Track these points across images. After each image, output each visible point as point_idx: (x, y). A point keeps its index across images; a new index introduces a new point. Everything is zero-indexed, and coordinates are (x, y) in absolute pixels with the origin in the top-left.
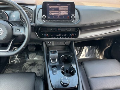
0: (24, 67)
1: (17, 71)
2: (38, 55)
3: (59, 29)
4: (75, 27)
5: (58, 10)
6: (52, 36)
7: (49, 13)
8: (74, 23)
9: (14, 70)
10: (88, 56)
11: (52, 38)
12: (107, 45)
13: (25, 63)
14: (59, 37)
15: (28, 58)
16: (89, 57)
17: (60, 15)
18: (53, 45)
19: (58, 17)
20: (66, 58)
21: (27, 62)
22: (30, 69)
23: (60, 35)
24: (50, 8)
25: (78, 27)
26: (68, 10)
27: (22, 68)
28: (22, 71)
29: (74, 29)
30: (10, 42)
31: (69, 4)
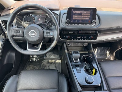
0: (43, 64)
1: (37, 68)
2: (54, 54)
3: (80, 32)
4: (95, 31)
5: (81, 15)
6: (72, 38)
7: (73, 17)
8: (94, 27)
9: (34, 67)
10: (100, 56)
11: (73, 40)
12: (119, 47)
13: (44, 61)
14: (79, 39)
15: (46, 56)
16: (100, 58)
17: (82, 19)
18: (72, 46)
19: (80, 21)
20: (86, 58)
21: (45, 60)
22: (49, 66)
23: (80, 37)
24: (74, 13)
25: (97, 31)
26: (90, 15)
27: (42, 65)
28: (42, 67)
29: (93, 32)
30: (40, 43)
31: (91, 10)
